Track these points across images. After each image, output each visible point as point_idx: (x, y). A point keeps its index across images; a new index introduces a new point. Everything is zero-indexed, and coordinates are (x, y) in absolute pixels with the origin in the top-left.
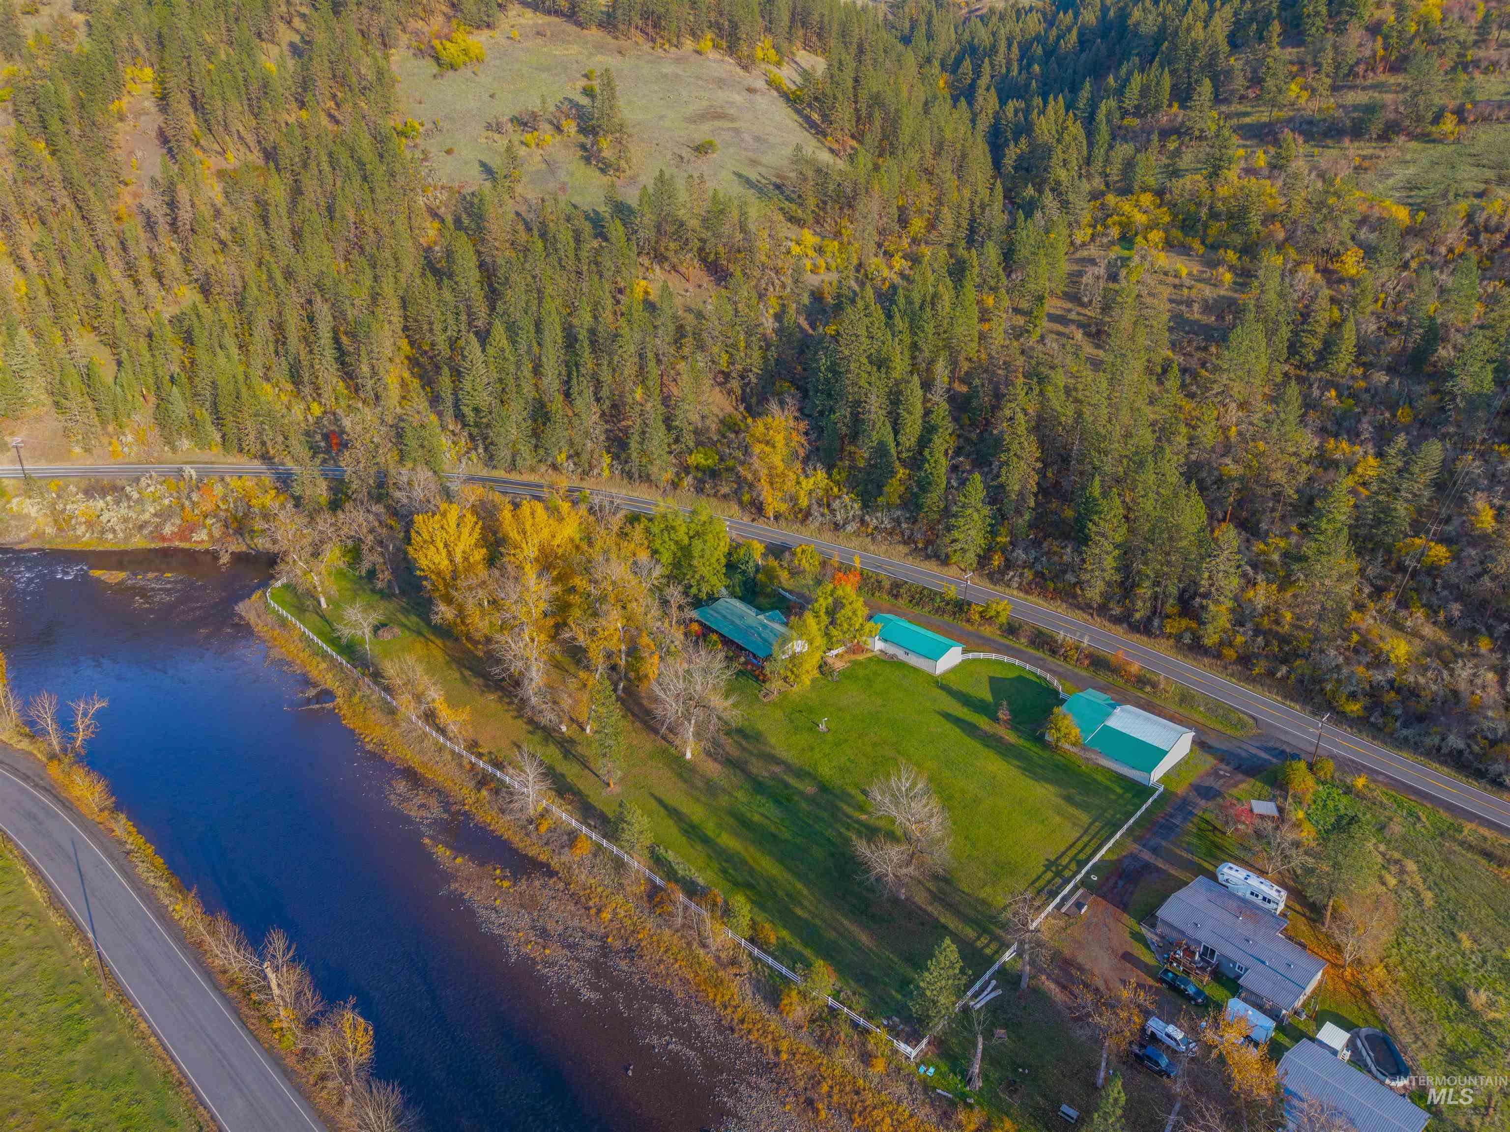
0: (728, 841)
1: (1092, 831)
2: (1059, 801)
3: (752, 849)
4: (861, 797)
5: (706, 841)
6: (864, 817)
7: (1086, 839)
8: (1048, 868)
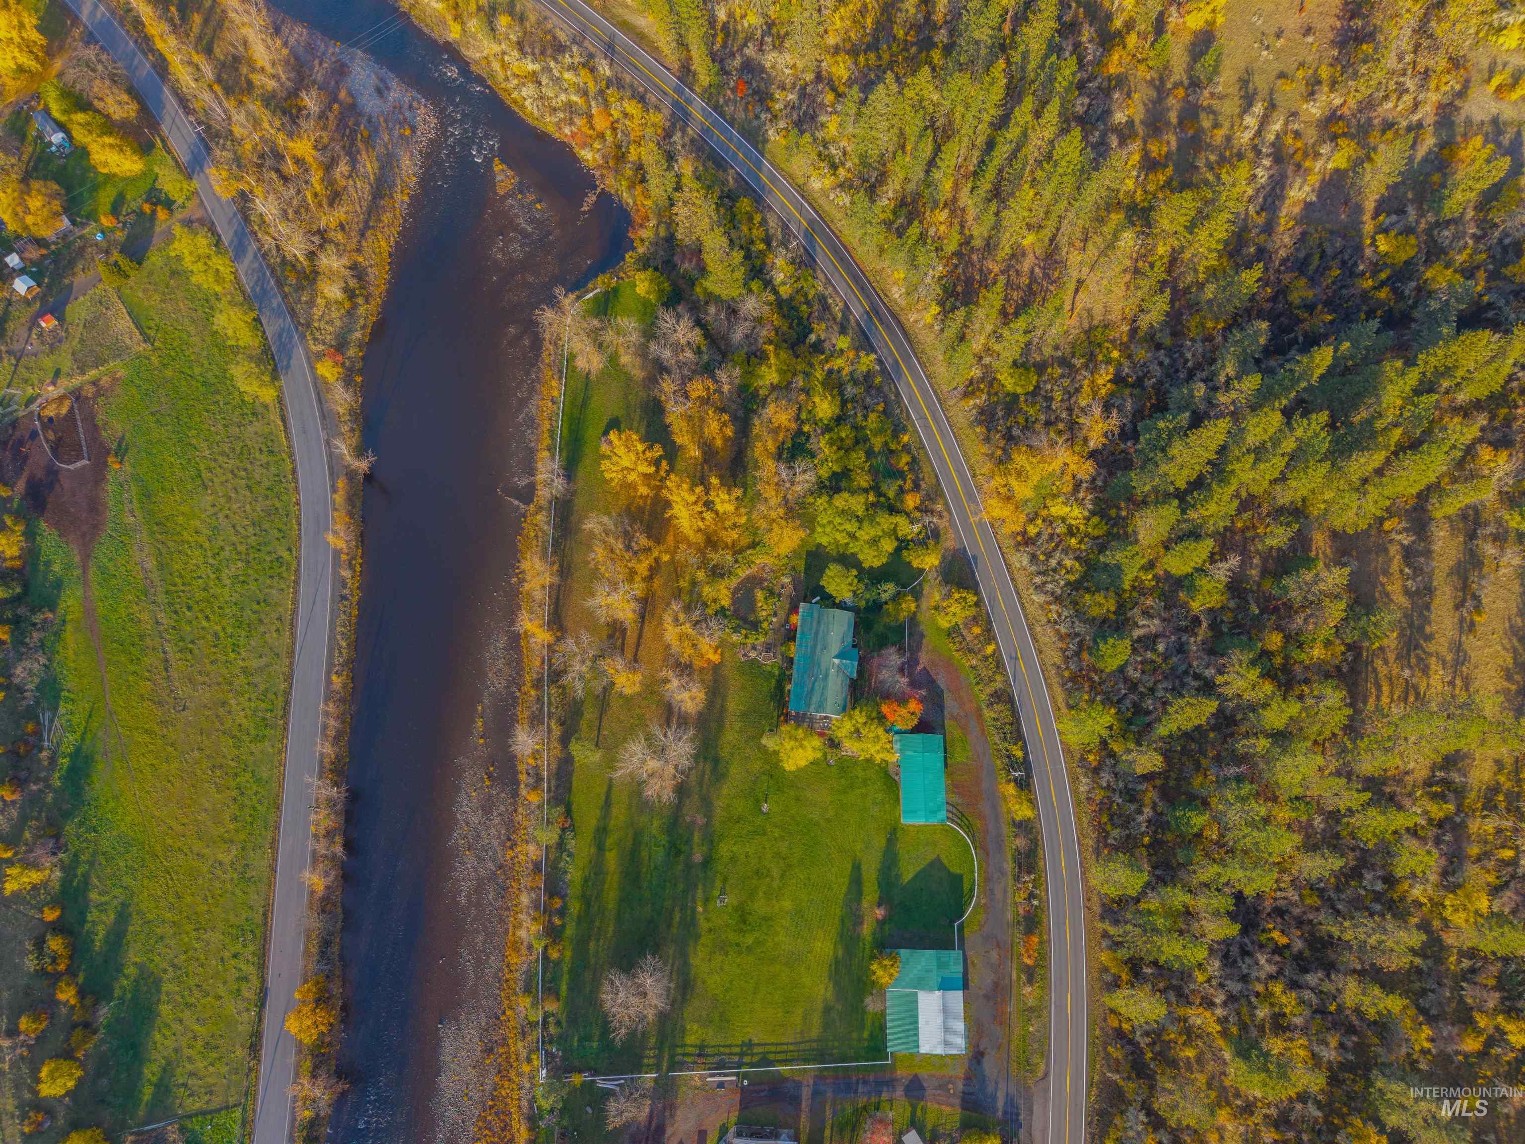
0: (612, 859)
1: (802, 1047)
2: (819, 1006)
3: (616, 878)
4: (716, 893)
5: (601, 848)
6: (700, 909)
7: (791, 1048)
8: (743, 1044)
